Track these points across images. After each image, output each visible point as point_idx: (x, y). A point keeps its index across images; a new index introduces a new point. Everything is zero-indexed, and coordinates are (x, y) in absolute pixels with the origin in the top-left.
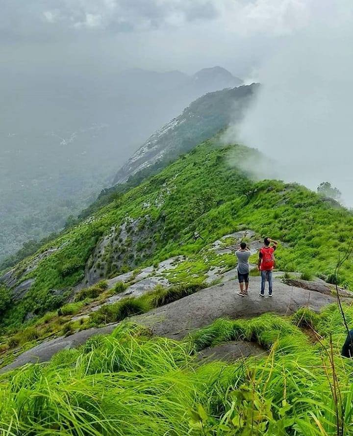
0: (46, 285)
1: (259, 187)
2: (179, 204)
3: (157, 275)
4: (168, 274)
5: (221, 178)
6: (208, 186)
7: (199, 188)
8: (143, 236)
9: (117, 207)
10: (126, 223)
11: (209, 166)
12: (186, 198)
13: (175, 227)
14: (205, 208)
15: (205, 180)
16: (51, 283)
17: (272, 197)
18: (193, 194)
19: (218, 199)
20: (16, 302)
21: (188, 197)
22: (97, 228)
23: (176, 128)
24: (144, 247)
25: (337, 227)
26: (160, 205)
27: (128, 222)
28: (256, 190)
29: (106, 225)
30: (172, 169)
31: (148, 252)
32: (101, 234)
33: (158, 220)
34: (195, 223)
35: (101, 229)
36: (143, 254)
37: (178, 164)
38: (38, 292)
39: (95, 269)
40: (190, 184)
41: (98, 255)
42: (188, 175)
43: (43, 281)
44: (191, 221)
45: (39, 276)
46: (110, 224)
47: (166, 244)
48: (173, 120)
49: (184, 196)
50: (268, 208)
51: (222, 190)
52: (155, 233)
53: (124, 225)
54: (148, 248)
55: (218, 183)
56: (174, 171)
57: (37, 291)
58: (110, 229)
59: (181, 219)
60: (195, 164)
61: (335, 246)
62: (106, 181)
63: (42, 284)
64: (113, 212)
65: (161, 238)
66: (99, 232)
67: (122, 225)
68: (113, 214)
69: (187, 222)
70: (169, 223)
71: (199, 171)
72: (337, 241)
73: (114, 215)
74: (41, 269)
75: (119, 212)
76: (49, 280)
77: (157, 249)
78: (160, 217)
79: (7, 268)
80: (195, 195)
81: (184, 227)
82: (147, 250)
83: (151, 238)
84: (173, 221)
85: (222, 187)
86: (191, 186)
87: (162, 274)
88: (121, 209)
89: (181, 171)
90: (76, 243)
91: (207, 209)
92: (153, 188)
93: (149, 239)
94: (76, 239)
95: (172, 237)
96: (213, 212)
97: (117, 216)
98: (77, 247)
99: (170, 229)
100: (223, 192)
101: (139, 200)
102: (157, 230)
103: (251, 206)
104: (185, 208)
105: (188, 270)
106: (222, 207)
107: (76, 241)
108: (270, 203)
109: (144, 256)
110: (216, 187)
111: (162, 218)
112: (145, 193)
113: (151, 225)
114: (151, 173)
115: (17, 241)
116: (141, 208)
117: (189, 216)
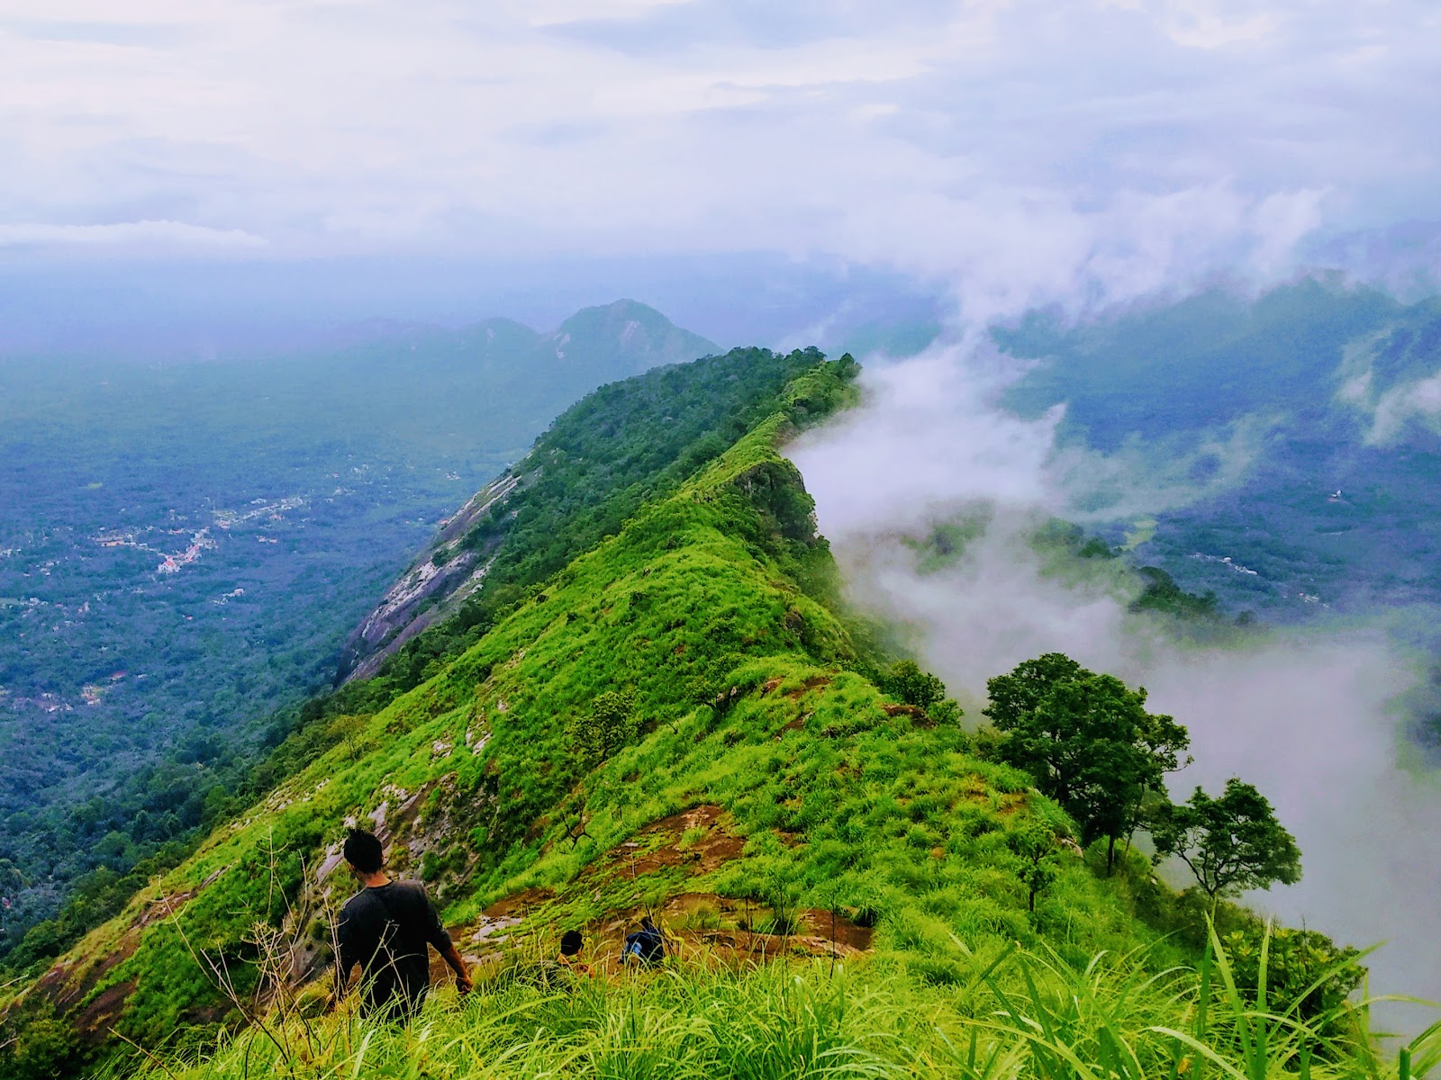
0: (169, 999)
1: (741, 682)
2: (532, 738)
3: (473, 945)
4: (501, 940)
5: (646, 657)
6: (611, 681)
7: (585, 689)
8: (438, 835)
9: (357, 755)
10: (385, 804)
11: (610, 623)
12: (552, 720)
13: (525, 804)
14: (606, 744)
15: (602, 666)
16: (184, 992)
17: (771, 710)
18: (571, 708)
19: (639, 717)
20: (88, 1055)
21: (558, 716)
22: (303, 825)
23: (516, 500)
24: (444, 867)
25: (912, 785)
26: (481, 745)
27: (392, 802)
28: (734, 691)
29: (328, 813)
30: (510, 634)
31: (457, 879)
32: (317, 840)
33: (476, 790)
34: (579, 792)
35: (315, 826)
36: (443, 886)
37: (525, 616)
38: (149, 1021)
39: (307, 941)
40: (562, 678)
41: (312, 901)
42: (554, 653)
43: (159, 988)
44: (568, 784)
45: (145, 976)
46: (340, 811)
47: (503, 856)
48: (505, 475)
49: (546, 714)
50: (759, 741)
51: (650, 690)
52: (472, 824)
53: (380, 809)
54: (454, 869)
55: (639, 672)
56: (516, 639)
57: (146, 1019)
58: (342, 823)
59: (544, 781)
60: (572, 618)
61: (902, 833)
62: (313, 674)
63: (156, 997)
64: (344, 774)
65: (490, 839)
66: (312, 833)
67: (375, 809)
68: (346, 780)
69: (559, 789)
70: (509, 795)
71: (585, 639)
72: (906, 821)
73: (349, 785)
74: (151, 953)
75: (363, 774)
76: (178, 985)
77: (481, 871)
78: (482, 778)
79: (38, 962)
80: (577, 708)
81: (552, 802)
82: (453, 874)
83: (461, 840)
84: (521, 788)
85: (649, 681)
86: (565, 684)
87: (486, 941)
88: (368, 764)
89: (536, 638)
90: (243, 874)
91: (612, 746)
92: (459, 692)
93: (456, 844)
94: (244, 861)
95: (521, 833)
96: (627, 758)
97: (357, 787)
98: (250, 884)
99: (515, 811)
100: (653, 696)
101: (418, 733)
102: (478, 816)
103: (720, 735)
104: (549, 749)
105: (552, 925)
106: (651, 740)
107: (245, 867)
108: (766, 729)
109: (446, 893)
110: (634, 681)
111: (491, 783)
112: (435, 711)
113: (459, 803)
114: (448, 642)
115: (56, 878)
116: (427, 757)
117: (563, 770)
